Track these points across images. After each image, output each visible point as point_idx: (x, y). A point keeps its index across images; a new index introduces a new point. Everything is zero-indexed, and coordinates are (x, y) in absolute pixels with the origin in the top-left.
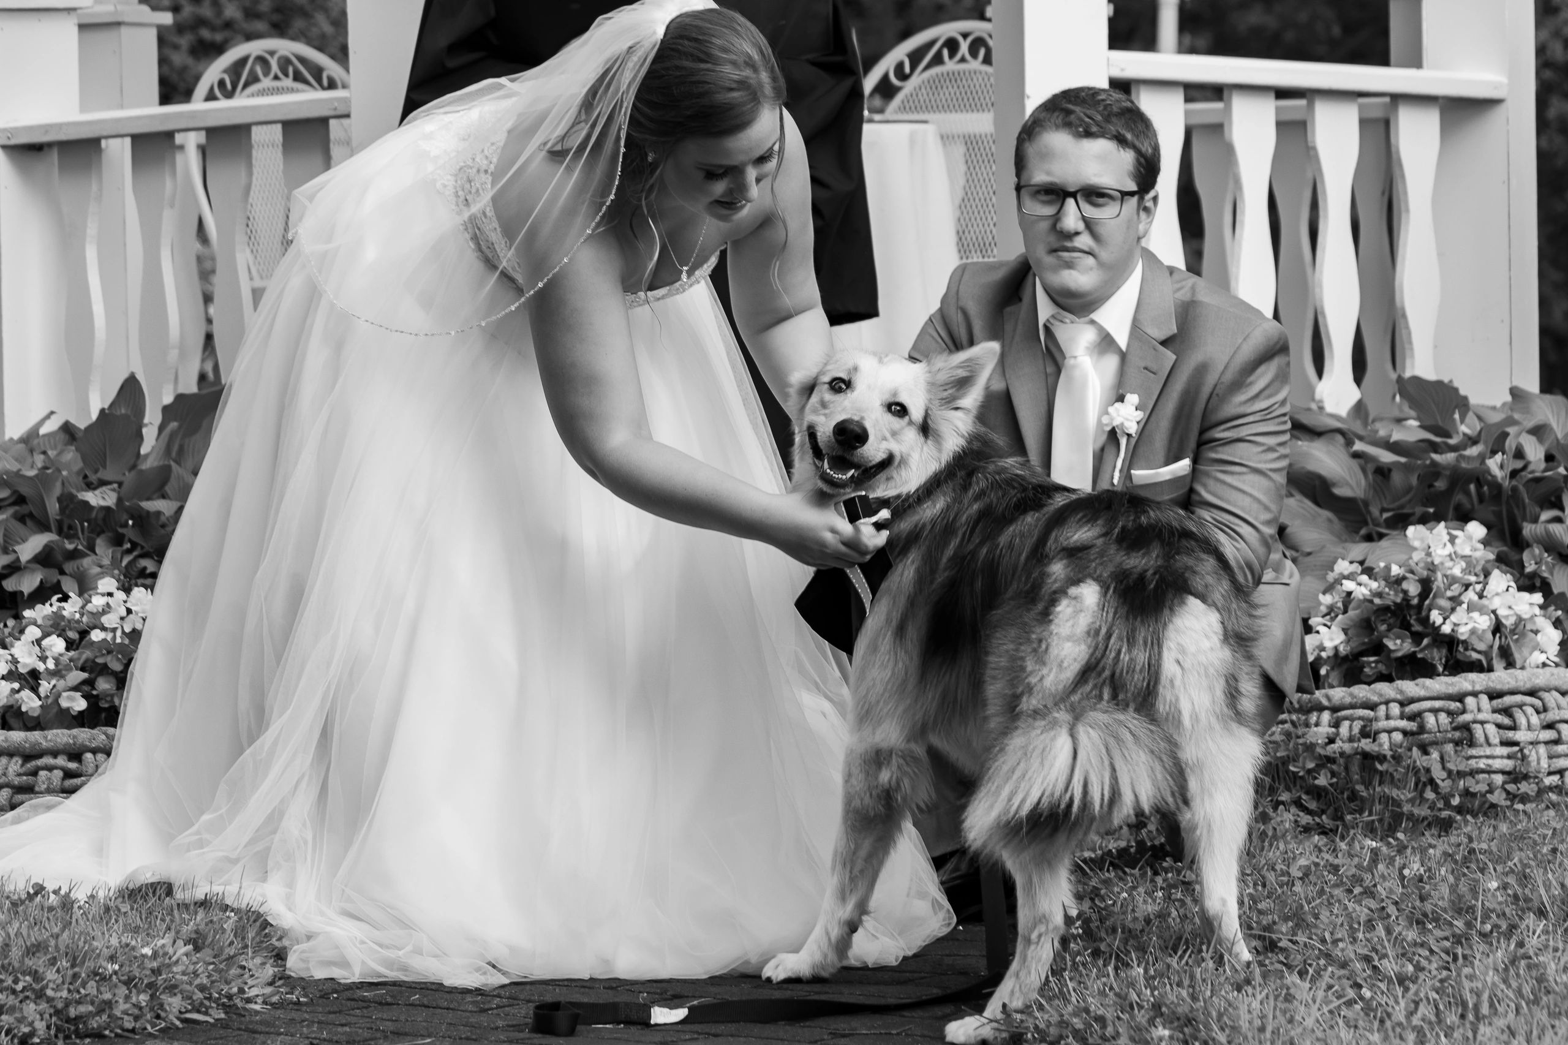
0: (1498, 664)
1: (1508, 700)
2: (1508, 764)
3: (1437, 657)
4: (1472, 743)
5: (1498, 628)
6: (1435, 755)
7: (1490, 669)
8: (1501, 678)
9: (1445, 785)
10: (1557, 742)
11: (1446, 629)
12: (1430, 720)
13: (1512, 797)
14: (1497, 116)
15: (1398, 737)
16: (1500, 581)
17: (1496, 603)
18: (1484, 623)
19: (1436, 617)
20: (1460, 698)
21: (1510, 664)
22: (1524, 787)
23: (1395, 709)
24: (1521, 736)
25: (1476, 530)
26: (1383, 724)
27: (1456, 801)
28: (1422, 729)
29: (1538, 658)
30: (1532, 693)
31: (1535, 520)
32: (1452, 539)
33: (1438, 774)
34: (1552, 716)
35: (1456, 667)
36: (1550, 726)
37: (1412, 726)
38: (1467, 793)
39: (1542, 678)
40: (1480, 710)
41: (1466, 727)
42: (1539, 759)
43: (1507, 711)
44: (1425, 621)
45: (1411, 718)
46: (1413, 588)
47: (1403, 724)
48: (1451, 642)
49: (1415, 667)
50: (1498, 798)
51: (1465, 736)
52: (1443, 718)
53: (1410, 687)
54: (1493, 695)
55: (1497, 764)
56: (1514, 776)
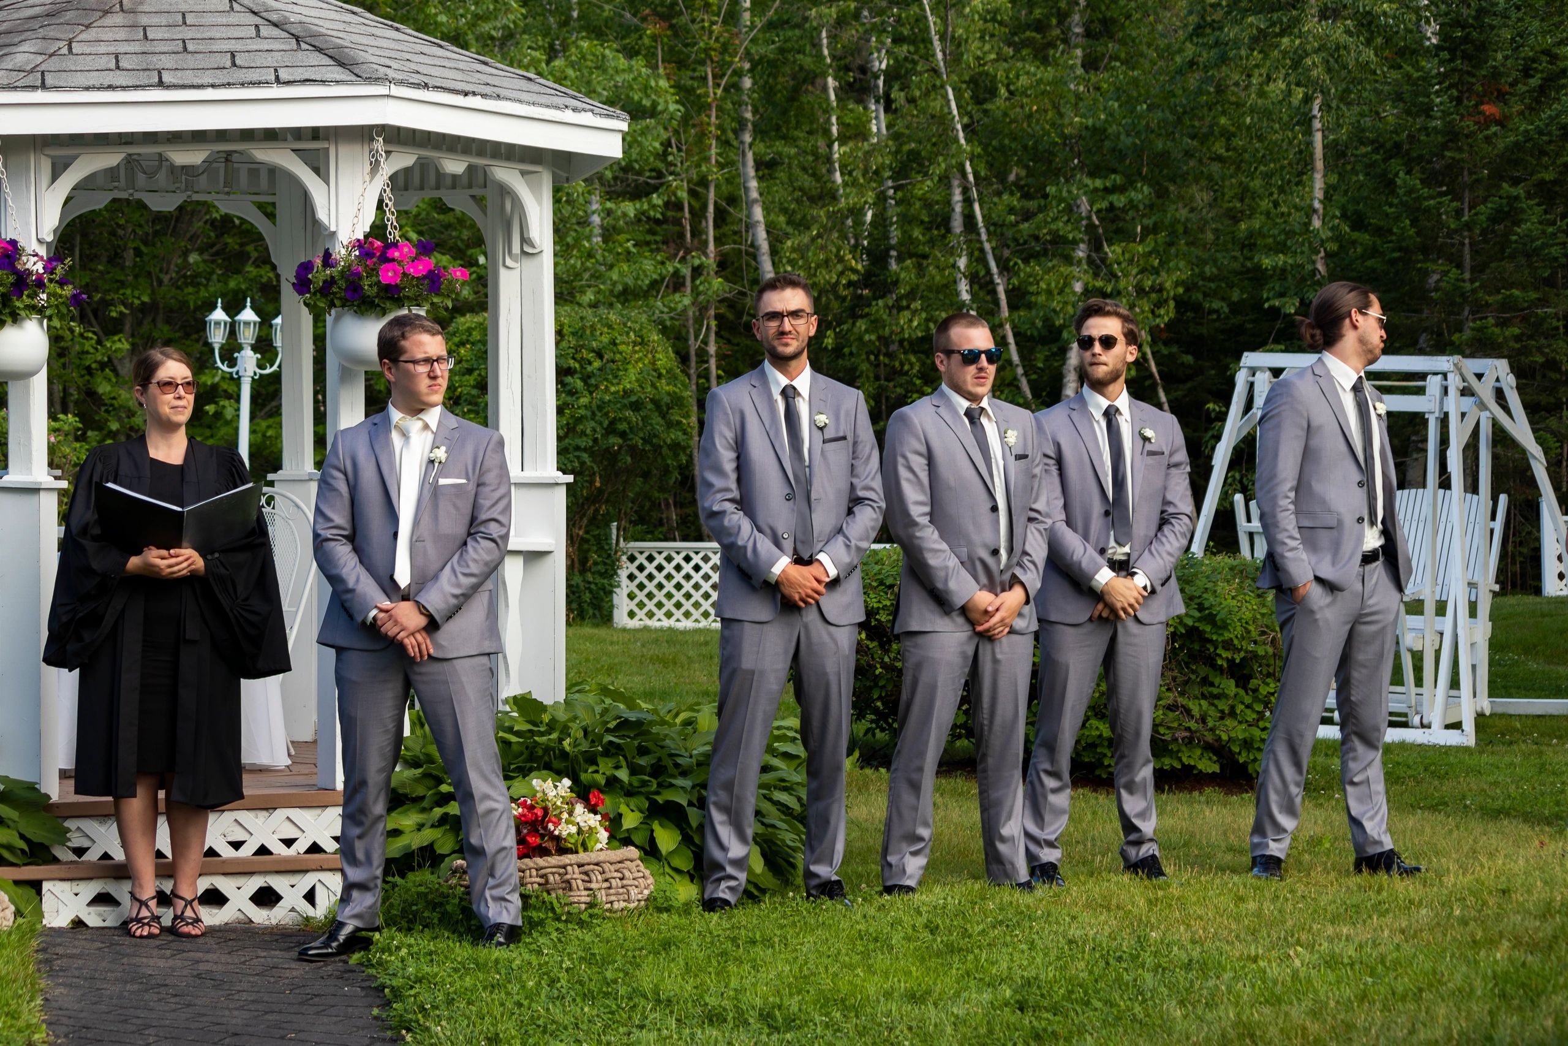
0: (581, 850)
1: (587, 868)
2: (588, 899)
3: (550, 845)
4: (571, 889)
5: (580, 831)
6: (554, 895)
7: (577, 852)
8: (582, 857)
9: (558, 911)
10: (610, 888)
11: (556, 833)
12: (551, 878)
13: (591, 916)
14: (550, 558)
15: (536, 886)
16: (579, 808)
17: (578, 819)
18: (573, 829)
19: (551, 826)
20: (564, 867)
21: (586, 849)
22: (596, 911)
23: (534, 873)
24: (594, 885)
25: (567, 782)
26: (529, 880)
27: (564, 918)
28: (547, 882)
29: (599, 846)
30: (597, 864)
31: (586, 771)
32: (556, 787)
33: (556, 905)
34: (608, 875)
35: (563, 851)
36: (606, 880)
37: (542, 881)
38: (569, 913)
39: (602, 856)
40: (574, 873)
41: (568, 882)
42: (602, 896)
43: (586, 873)
44: (546, 828)
45: (542, 877)
46: (540, 813)
47: (538, 880)
48: (558, 839)
49: (544, 852)
50: (585, 917)
51: (568, 886)
52: (557, 876)
53: (540, 861)
54: (580, 866)
55: (583, 899)
56: (591, 905)
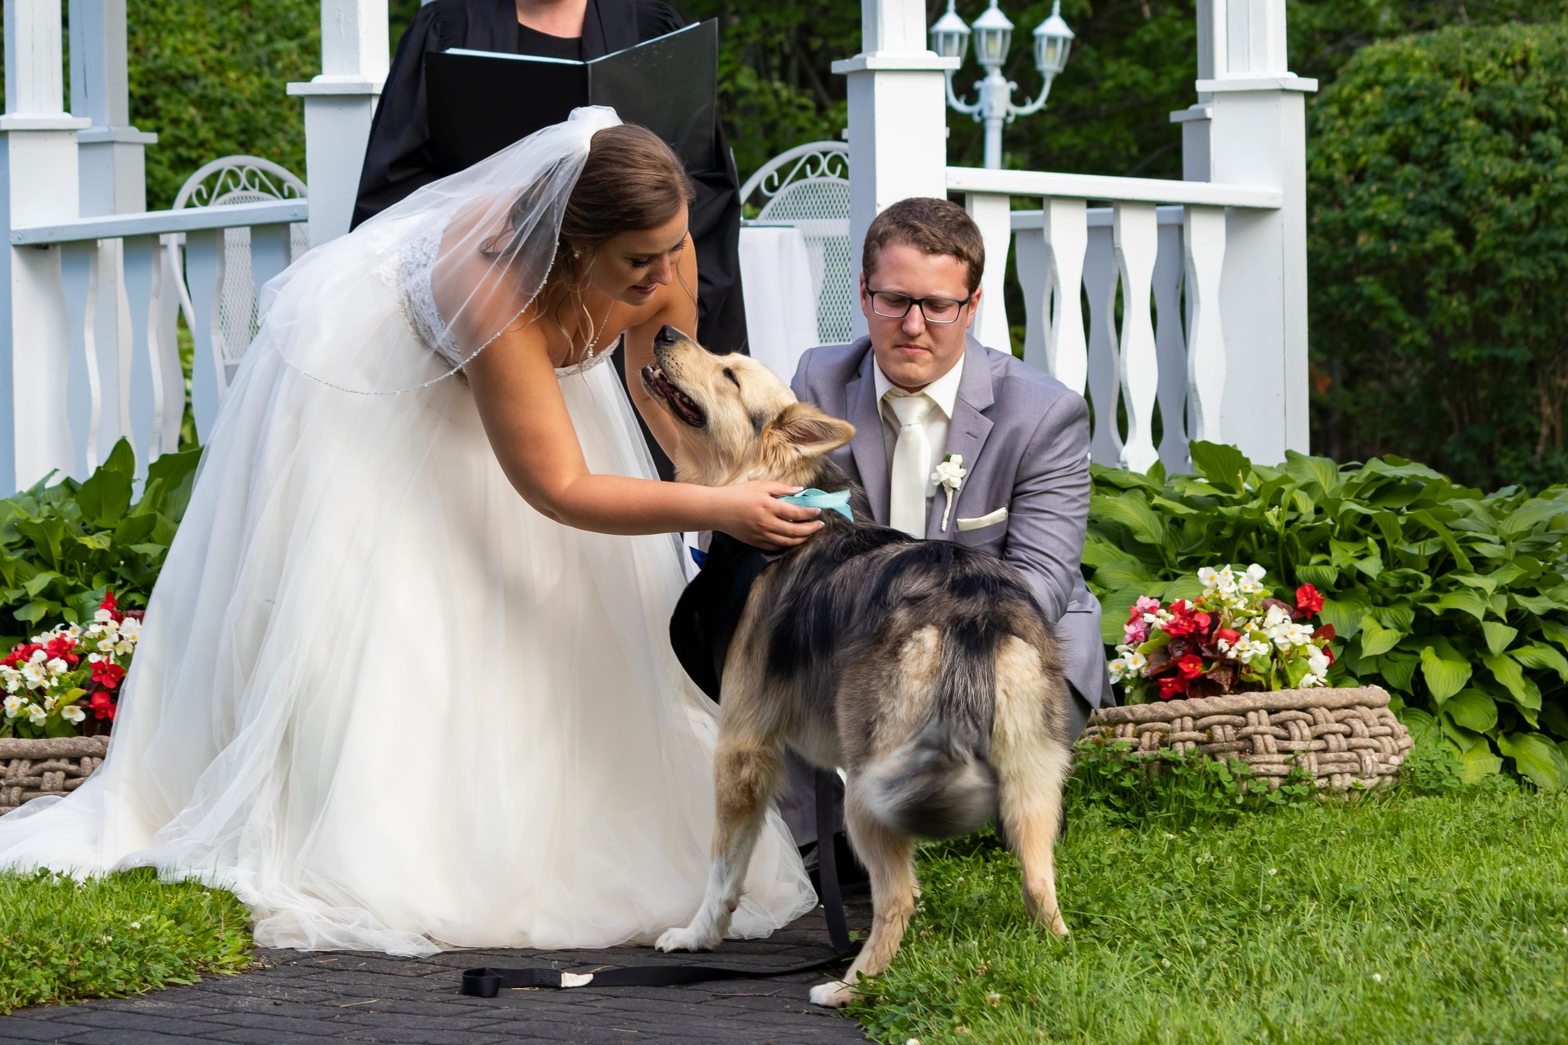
0: (1276, 684)
1: (1284, 715)
2: (1284, 769)
3: (1224, 678)
4: (1253, 752)
5: (1275, 654)
6: (1222, 761)
7: (1269, 689)
8: (1278, 696)
9: (1231, 787)
10: (1325, 750)
11: (1232, 655)
12: (1218, 731)
13: (1287, 796)
14: (1275, 220)
15: (1191, 746)
16: (1277, 614)
17: (1273, 633)
18: (1263, 649)
19: (1222, 644)
20: (1243, 713)
21: (1286, 685)
22: (1298, 789)
23: (1189, 722)
24: (1294, 745)
25: (1257, 571)
26: (1178, 735)
27: (1240, 800)
28: (1211, 739)
29: (1309, 679)
30: (1304, 709)
31: (1306, 563)
32: (1237, 579)
33: (1225, 777)
34: (1321, 728)
35: (1241, 686)
36: (1319, 737)
37: (1203, 736)
38: (1249, 793)
39: (1312, 696)
40: (1260, 724)
41: (1248, 738)
42: (1310, 765)
43: (1283, 724)
44: (1214, 648)
45: (1202, 730)
46: (1204, 621)
47: (1196, 735)
48: (1235, 666)
49: (1209, 688)
50: (1275, 797)
51: (1248, 745)
52: (1229, 729)
53: (1201, 704)
54: (1272, 711)
55: (1275, 769)
56: (1290, 779)
